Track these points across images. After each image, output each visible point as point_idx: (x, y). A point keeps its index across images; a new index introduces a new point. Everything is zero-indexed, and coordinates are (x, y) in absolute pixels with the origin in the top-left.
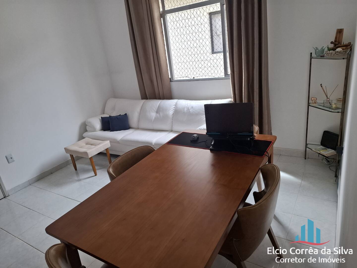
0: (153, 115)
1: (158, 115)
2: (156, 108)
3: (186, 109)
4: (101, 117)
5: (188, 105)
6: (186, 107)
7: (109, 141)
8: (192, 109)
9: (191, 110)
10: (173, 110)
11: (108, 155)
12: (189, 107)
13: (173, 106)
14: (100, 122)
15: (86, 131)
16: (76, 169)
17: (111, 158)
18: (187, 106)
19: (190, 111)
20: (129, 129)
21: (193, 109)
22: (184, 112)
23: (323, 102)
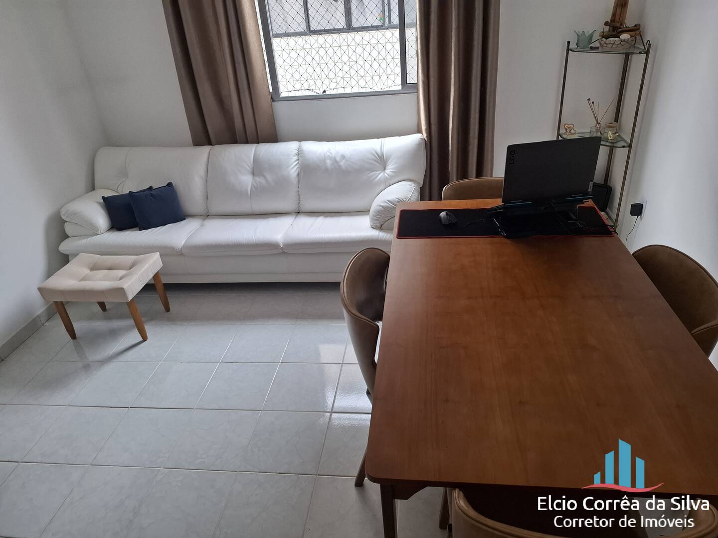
0: (247, 180)
1: (259, 179)
2: (249, 165)
3: (329, 162)
4: (103, 198)
5: (331, 153)
6: (328, 156)
7: (158, 253)
8: (344, 161)
9: (342, 164)
10: (297, 166)
11: (159, 287)
12: (335, 158)
13: (294, 156)
14: (103, 209)
15: (65, 236)
16: (73, 335)
17: (167, 293)
18: (329, 154)
19: (340, 166)
20: (185, 219)
21: (347, 160)
22: (326, 169)
23: (589, 131)
